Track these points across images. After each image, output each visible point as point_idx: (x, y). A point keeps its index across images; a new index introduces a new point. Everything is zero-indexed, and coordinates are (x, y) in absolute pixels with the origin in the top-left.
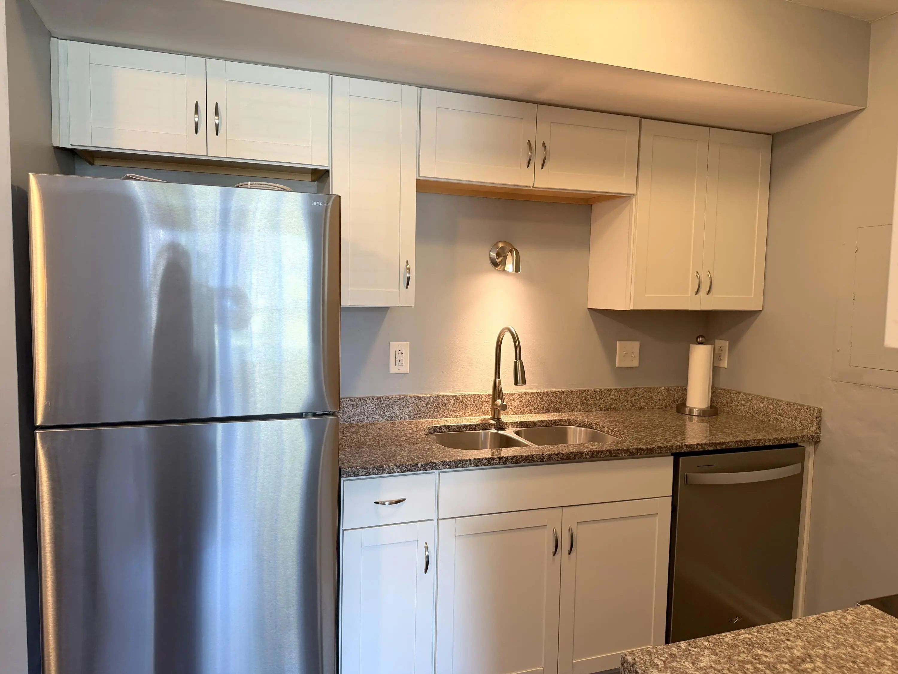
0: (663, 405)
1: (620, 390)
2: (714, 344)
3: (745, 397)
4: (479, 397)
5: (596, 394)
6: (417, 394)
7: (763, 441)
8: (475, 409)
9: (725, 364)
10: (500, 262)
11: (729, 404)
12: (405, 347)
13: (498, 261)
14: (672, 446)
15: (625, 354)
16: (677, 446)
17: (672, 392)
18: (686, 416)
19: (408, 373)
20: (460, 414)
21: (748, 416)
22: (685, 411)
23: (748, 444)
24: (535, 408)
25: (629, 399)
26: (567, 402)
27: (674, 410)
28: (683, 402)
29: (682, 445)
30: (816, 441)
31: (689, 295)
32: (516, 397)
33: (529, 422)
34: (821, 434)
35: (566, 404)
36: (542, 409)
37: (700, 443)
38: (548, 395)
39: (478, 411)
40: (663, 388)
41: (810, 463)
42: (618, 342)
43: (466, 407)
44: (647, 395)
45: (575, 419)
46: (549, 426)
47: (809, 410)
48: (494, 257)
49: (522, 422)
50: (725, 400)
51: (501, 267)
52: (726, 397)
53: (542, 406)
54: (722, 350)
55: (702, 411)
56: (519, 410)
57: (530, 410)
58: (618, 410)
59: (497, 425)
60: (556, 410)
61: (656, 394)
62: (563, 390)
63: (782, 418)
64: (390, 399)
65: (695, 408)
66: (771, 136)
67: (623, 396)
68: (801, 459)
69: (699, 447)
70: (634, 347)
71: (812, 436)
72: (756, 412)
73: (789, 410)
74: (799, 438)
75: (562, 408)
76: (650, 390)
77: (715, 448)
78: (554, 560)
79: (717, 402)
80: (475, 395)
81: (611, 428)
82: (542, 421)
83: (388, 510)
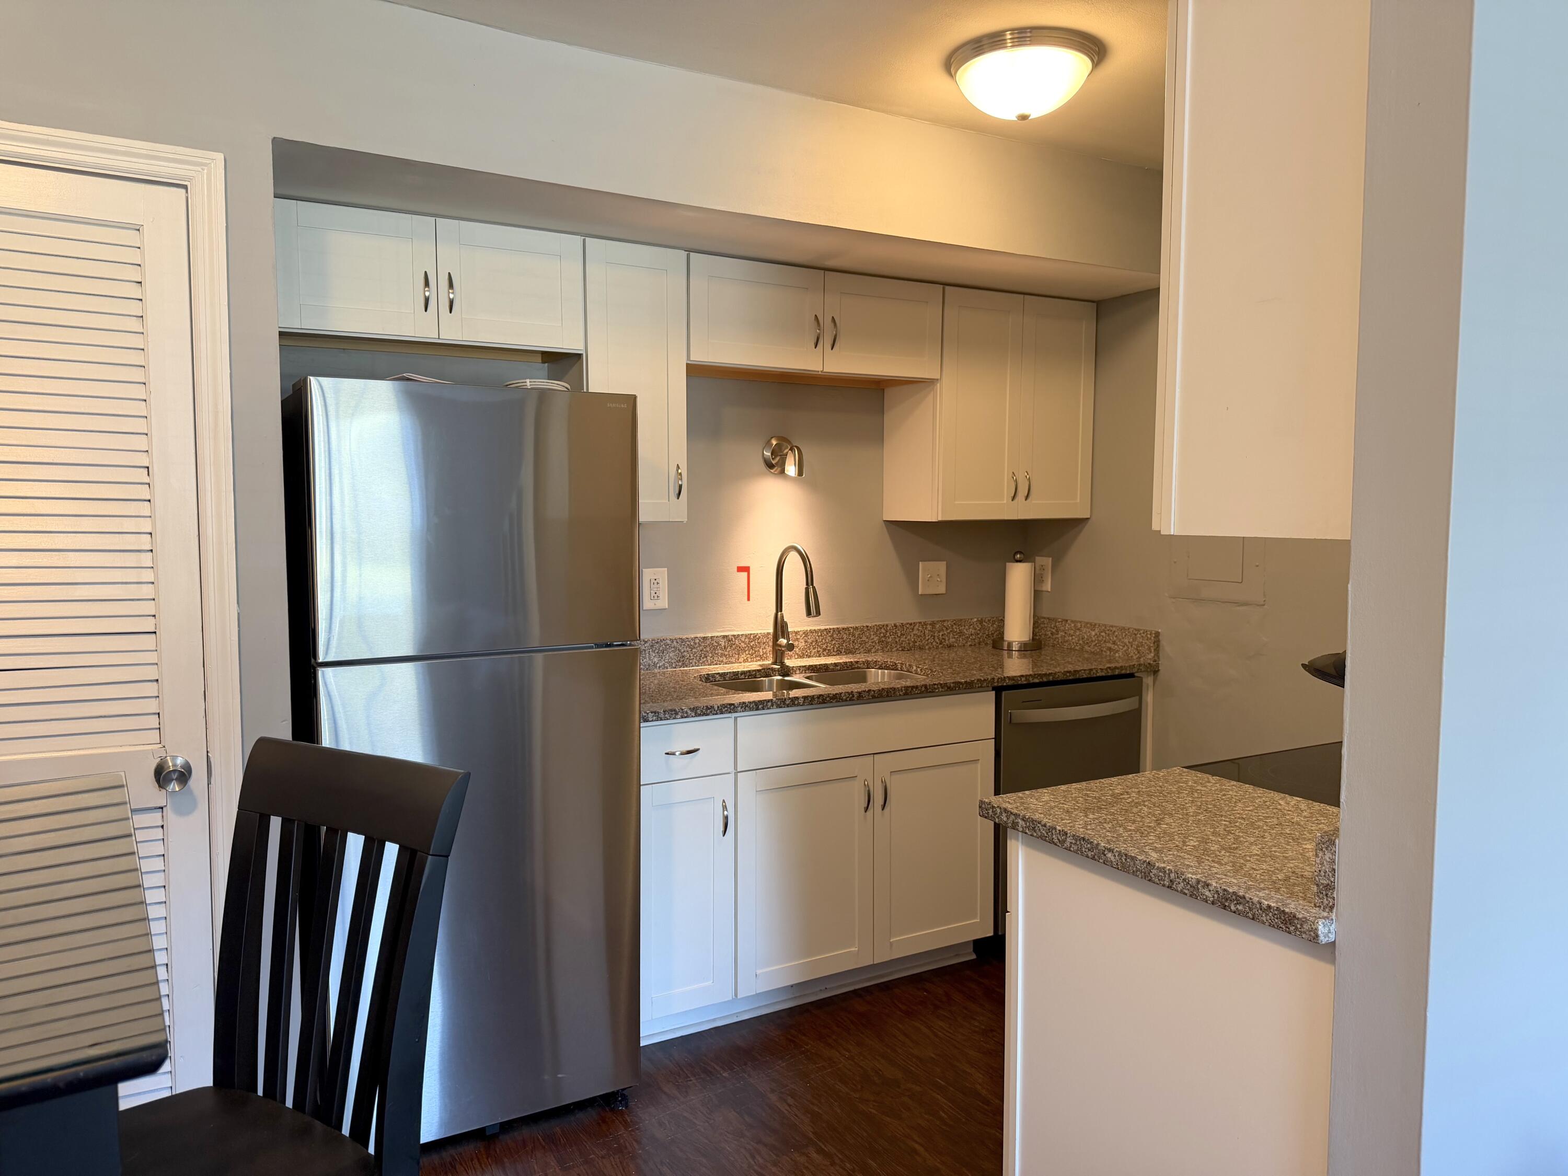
0: (976, 641)
1: (925, 624)
2: (1034, 561)
3: (1073, 625)
4: (756, 637)
5: (897, 629)
6: (677, 636)
7: (1094, 671)
8: (750, 653)
9: (1047, 586)
10: (776, 463)
11: (1054, 636)
12: (662, 574)
13: (774, 462)
14: (994, 679)
15: (930, 577)
16: (999, 678)
17: (986, 625)
18: (1004, 651)
19: (666, 609)
20: (733, 660)
21: (1077, 648)
22: (1003, 646)
23: (1078, 675)
24: (824, 650)
25: (936, 634)
26: (863, 640)
27: (990, 647)
28: (999, 636)
29: (1004, 677)
30: (1154, 670)
31: (1005, 502)
32: (801, 636)
33: (819, 665)
34: (1160, 662)
35: (861, 644)
36: (832, 651)
37: (1024, 674)
38: (839, 632)
39: (754, 656)
40: (975, 620)
41: (1149, 697)
42: (920, 563)
43: (740, 651)
44: (956, 629)
45: (875, 660)
46: (845, 670)
47: (1145, 634)
48: (768, 457)
49: (812, 666)
50: (1050, 630)
51: (777, 469)
52: (1051, 627)
53: (832, 646)
54: (1044, 569)
55: (1023, 644)
56: (808, 650)
57: (818, 651)
58: (923, 648)
59: (782, 670)
60: (849, 652)
61: (967, 627)
62: (857, 625)
63: (1116, 647)
64: (646, 642)
65: (1015, 642)
66: (1095, 305)
67: (929, 630)
68: (1138, 692)
69: (1023, 679)
70: (941, 567)
71: (1149, 664)
72: (1086, 642)
73: (1124, 636)
74: (1134, 667)
75: (857, 649)
76: (958, 622)
77: (1041, 680)
78: (865, 817)
79: (1040, 634)
80: (751, 634)
81: (920, 666)
82: (836, 664)
83: (678, 762)
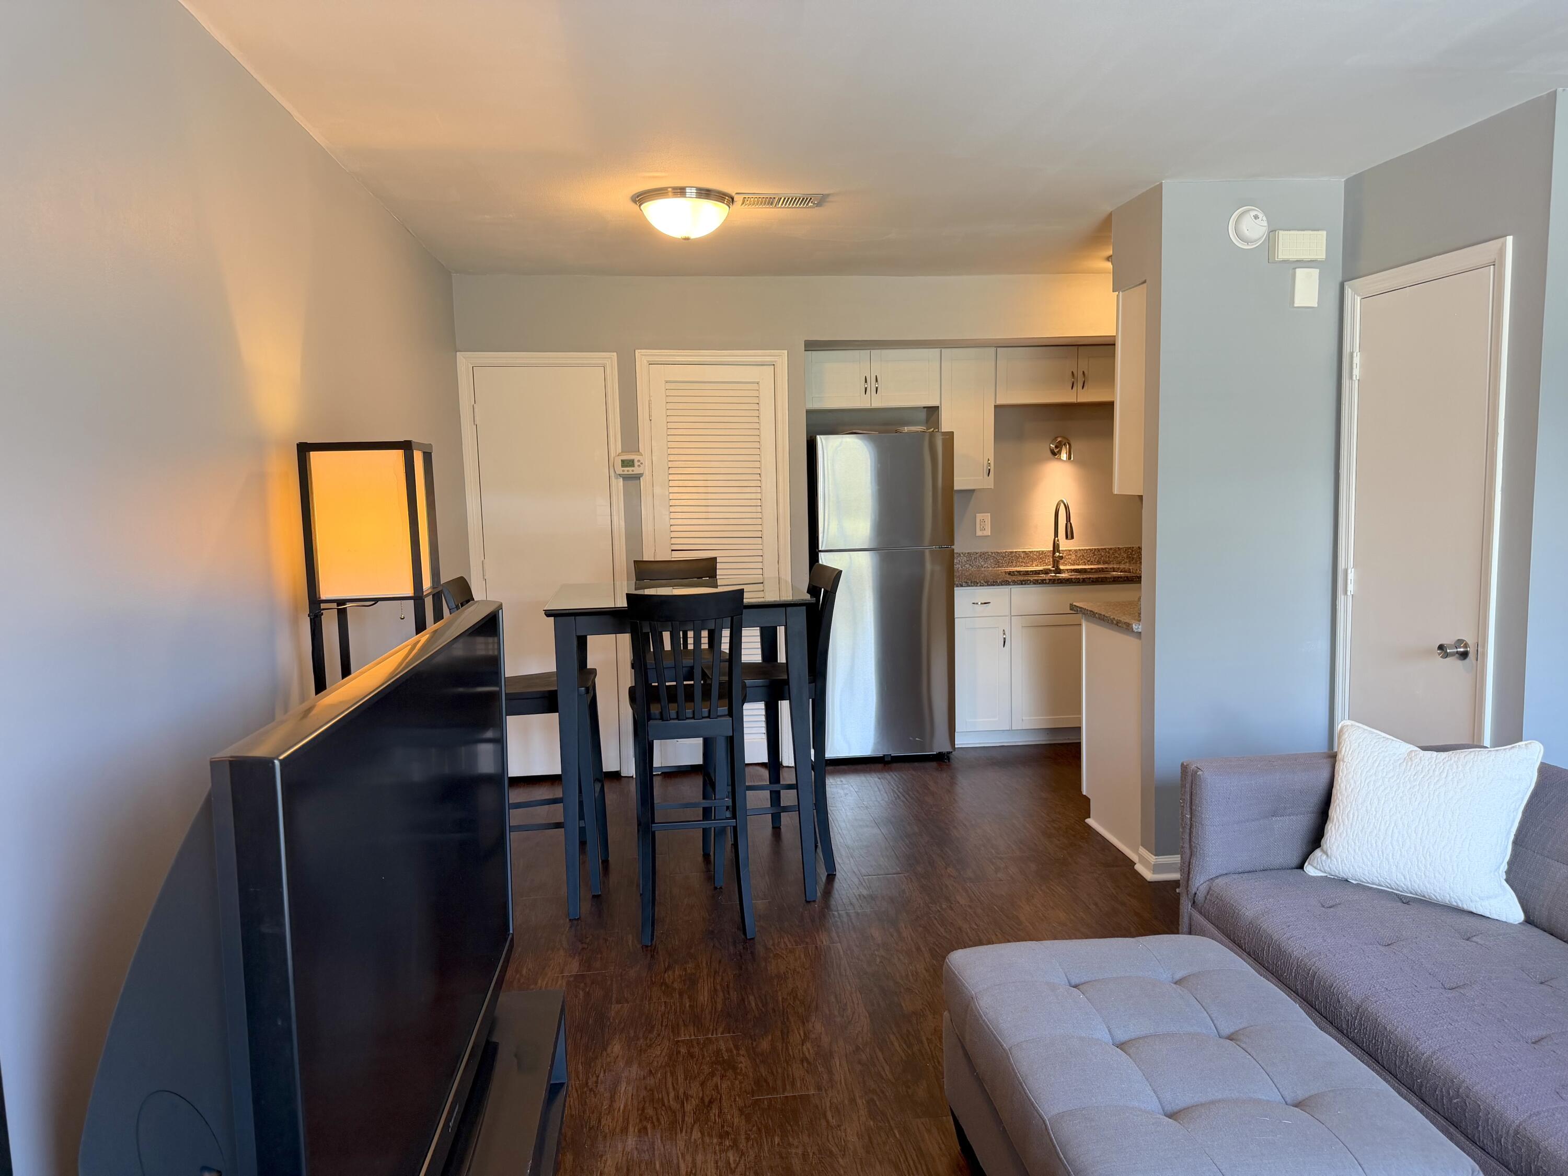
4: (1042, 552)
6: (996, 551)
8: (1039, 560)
10: (1057, 452)
12: (987, 517)
19: (989, 536)
20: (1029, 565)
24: (1088, 561)
32: (1068, 552)
33: (1081, 569)
35: (1114, 558)
36: (1091, 562)
38: (1099, 551)
39: (1041, 561)
43: (1033, 560)
46: (1097, 572)
48: (1053, 448)
49: (1077, 569)
51: (1058, 456)
53: (1094, 559)
56: (1075, 562)
57: (1084, 562)
59: (1057, 571)
62: (1112, 547)
64: (977, 554)
80: (1039, 551)
82: (1092, 569)
83: (979, 608)
